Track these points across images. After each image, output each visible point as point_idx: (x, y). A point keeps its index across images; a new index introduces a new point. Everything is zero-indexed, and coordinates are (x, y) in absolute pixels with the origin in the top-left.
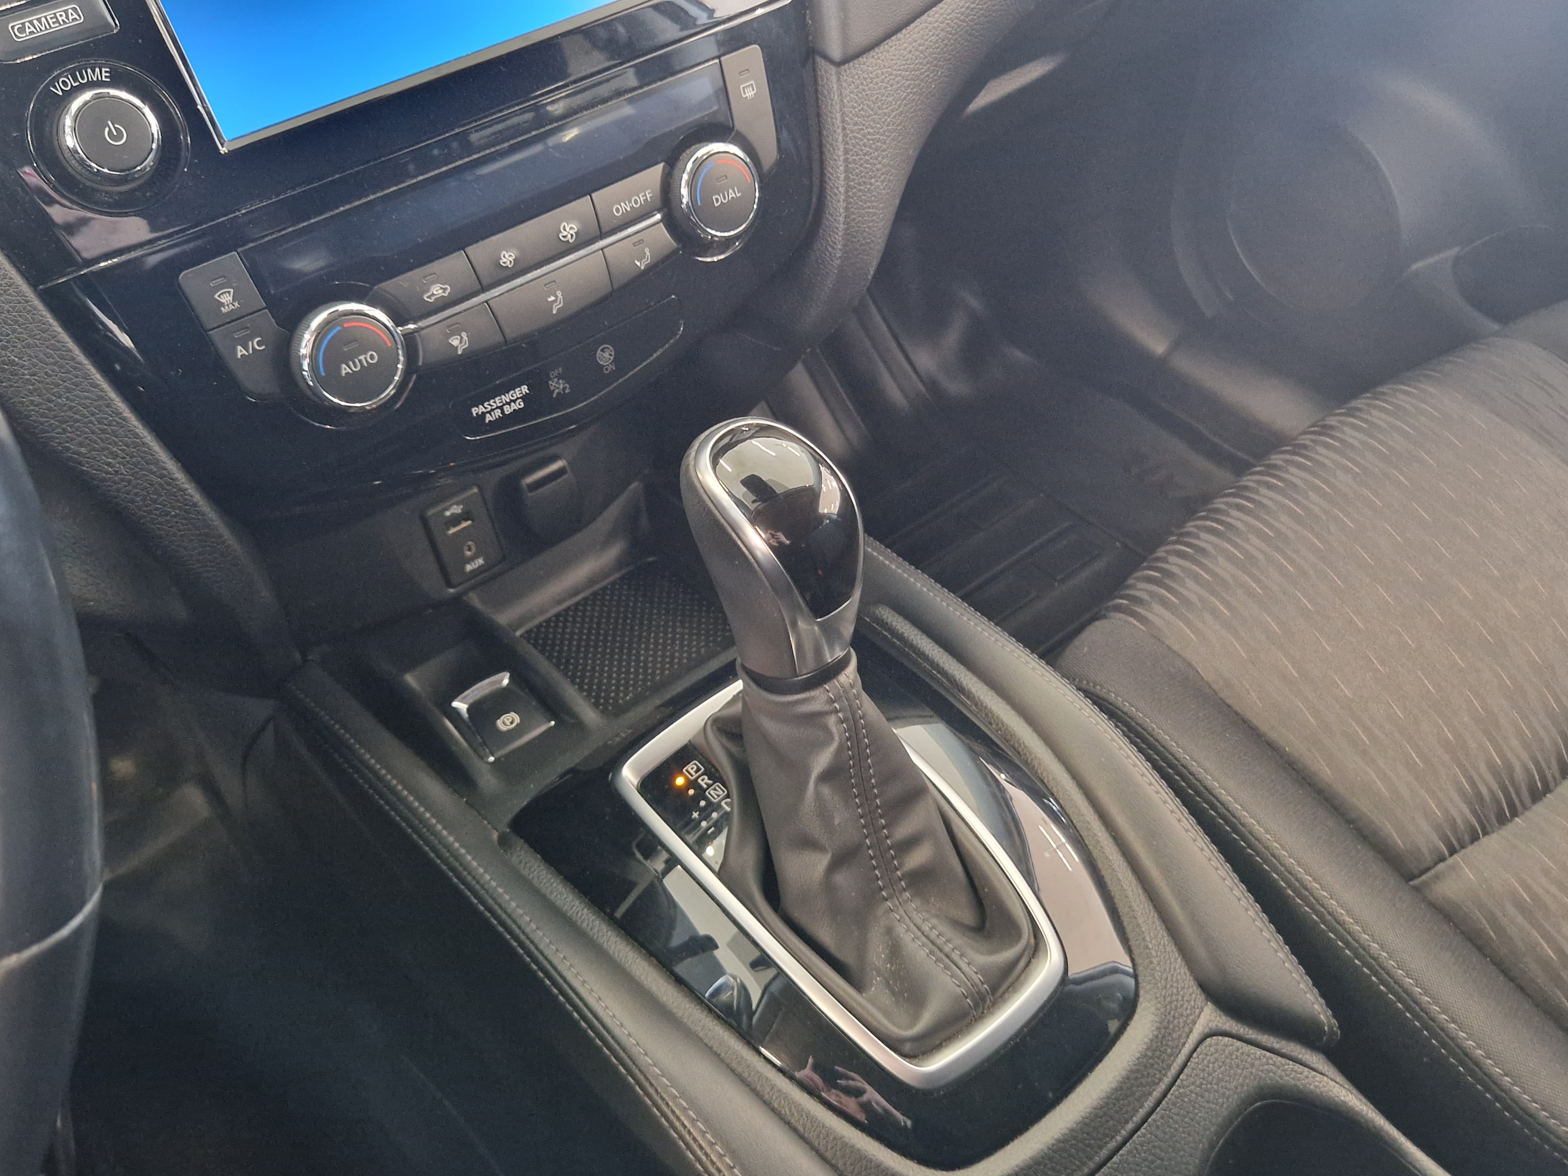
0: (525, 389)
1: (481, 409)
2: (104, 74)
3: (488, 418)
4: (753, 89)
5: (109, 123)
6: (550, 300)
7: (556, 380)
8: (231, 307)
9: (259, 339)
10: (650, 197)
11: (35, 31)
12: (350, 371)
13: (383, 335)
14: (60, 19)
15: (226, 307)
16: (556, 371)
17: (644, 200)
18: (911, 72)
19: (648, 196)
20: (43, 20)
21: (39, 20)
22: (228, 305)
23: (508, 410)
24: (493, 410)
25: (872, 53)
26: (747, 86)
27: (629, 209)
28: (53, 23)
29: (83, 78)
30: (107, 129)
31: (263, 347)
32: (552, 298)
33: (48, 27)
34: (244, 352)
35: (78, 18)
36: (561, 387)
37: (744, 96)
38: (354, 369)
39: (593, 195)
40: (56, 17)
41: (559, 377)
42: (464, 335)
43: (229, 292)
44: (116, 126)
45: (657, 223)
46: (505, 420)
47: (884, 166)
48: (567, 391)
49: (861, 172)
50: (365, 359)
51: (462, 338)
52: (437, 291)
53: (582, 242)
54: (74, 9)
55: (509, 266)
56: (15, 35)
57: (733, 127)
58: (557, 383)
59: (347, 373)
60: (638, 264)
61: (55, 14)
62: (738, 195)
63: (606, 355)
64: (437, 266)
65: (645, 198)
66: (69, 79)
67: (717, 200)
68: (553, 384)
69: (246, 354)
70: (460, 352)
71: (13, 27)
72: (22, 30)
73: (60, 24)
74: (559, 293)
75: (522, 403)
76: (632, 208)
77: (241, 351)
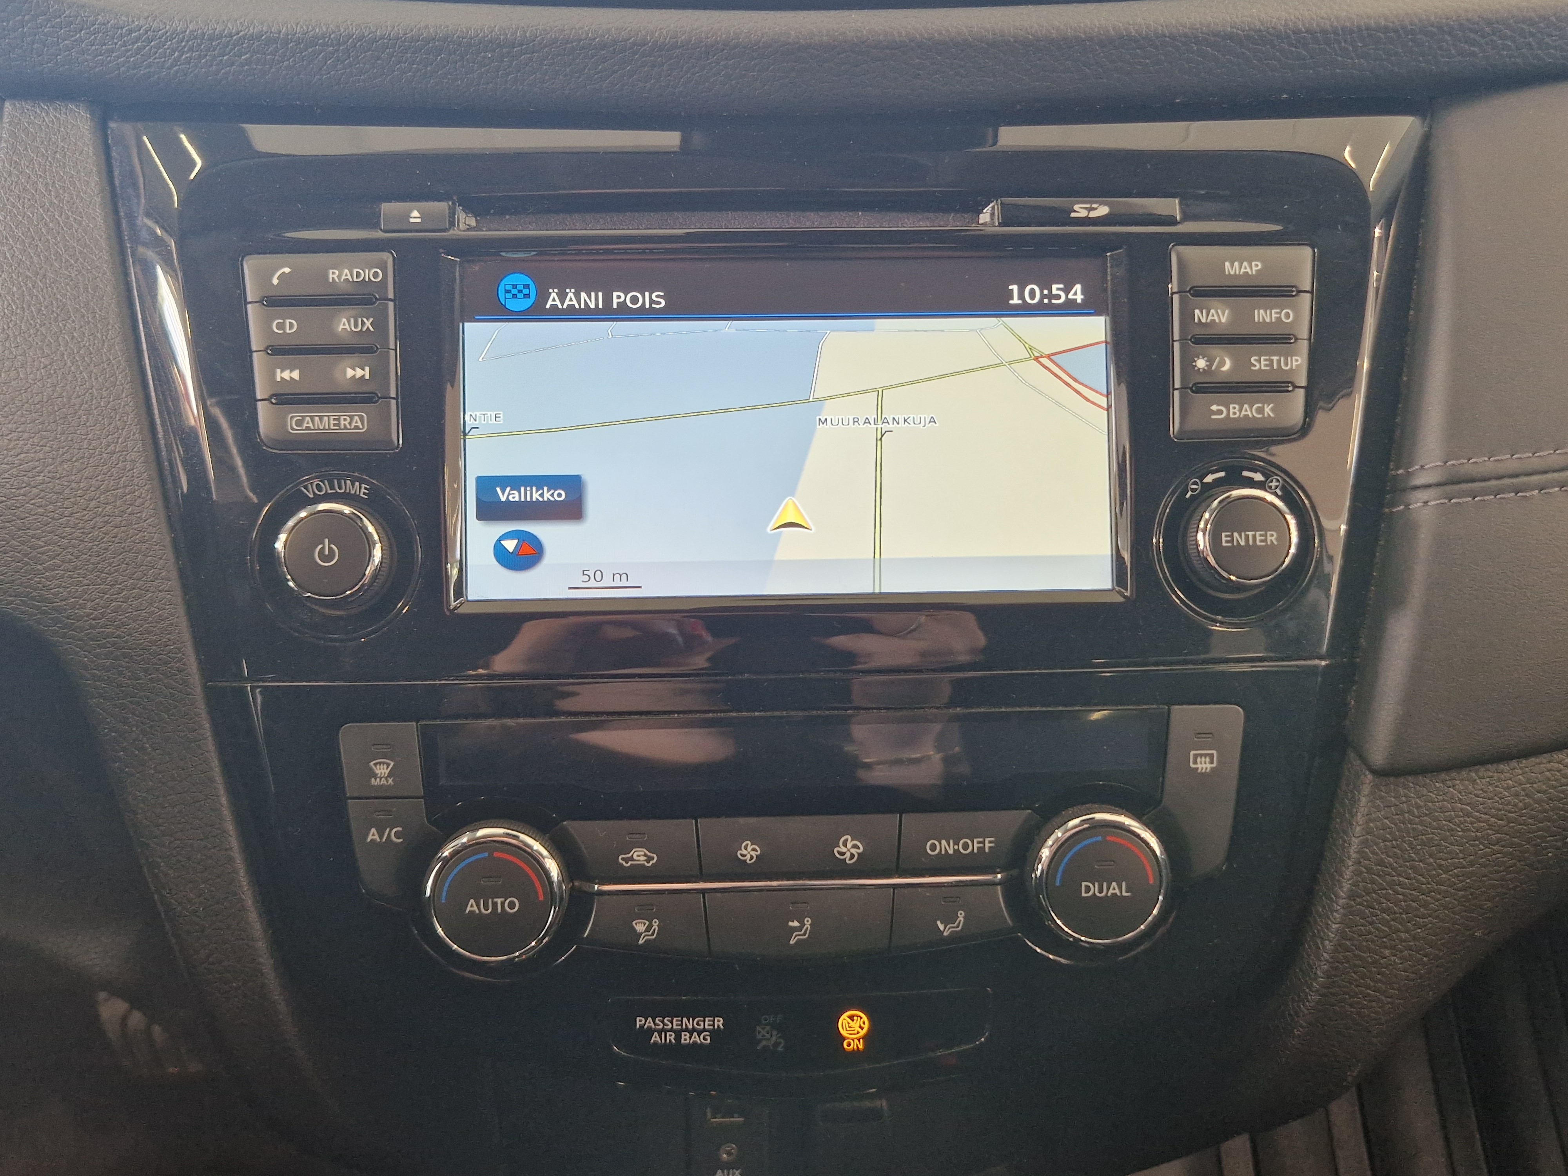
0: (719, 1022)
1: (650, 1023)
2: (363, 490)
3: (655, 1038)
4: (1212, 762)
5: (326, 541)
6: (791, 924)
7: (768, 1028)
8: (383, 782)
9: (400, 829)
10: (990, 848)
11: (312, 428)
12: (477, 911)
13: (538, 885)
14: (342, 422)
15: (378, 780)
16: (773, 1017)
17: (979, 848)
18: (1509, 822)
19: (987, 845)
20: (325, 419)
22: (381, 778)
23: (685, 1038)
24: (666, 1031)
25: (1443, 776)
26: (1201, 755)
27: (951, 852)
28: (334, 425)
29: (340, 488)
30: (321, 546)
31: (400, 840)
32: (796, 924)
33: (327, 427)
34: (377, 837)
35: (361, 427)
36: (773, 1039)
37: (1192, 765)
38: (483, 911)
39: (903, 816)
40: (338, 420)
41: (775, 1026)
42: (656, 924)
43: (388, 765)
44: (333, 546)
45: (994, 884)
46: (677, 1050)
47: (1415, 938)
48: (780, 1048)
49: (1370, 933)
50: (503, 904)
51: (650, 926)
52: (639, 856)
53: (863, 868)
54: (361, 417)
55: (748, 861)
56: (291, 426)
57: (1160, 802)
58: (767, 1032)
59: (472, 912)
60: (941, 927)
61: (339, 416)
62: (1124, 894)
63: (855, 1025)
64: (650, 827)
65: (981, 845)
66: (325, 483)
67: (1088, 889)
68: (762, 1032)
69: (378, 840)
70: (641, 942)
71: (292, 418)
72: (299, 423)
73: (340, 427)
74: (808, 922)
75: (708, 1038)
76: (956, 851)
77: (373, 835)
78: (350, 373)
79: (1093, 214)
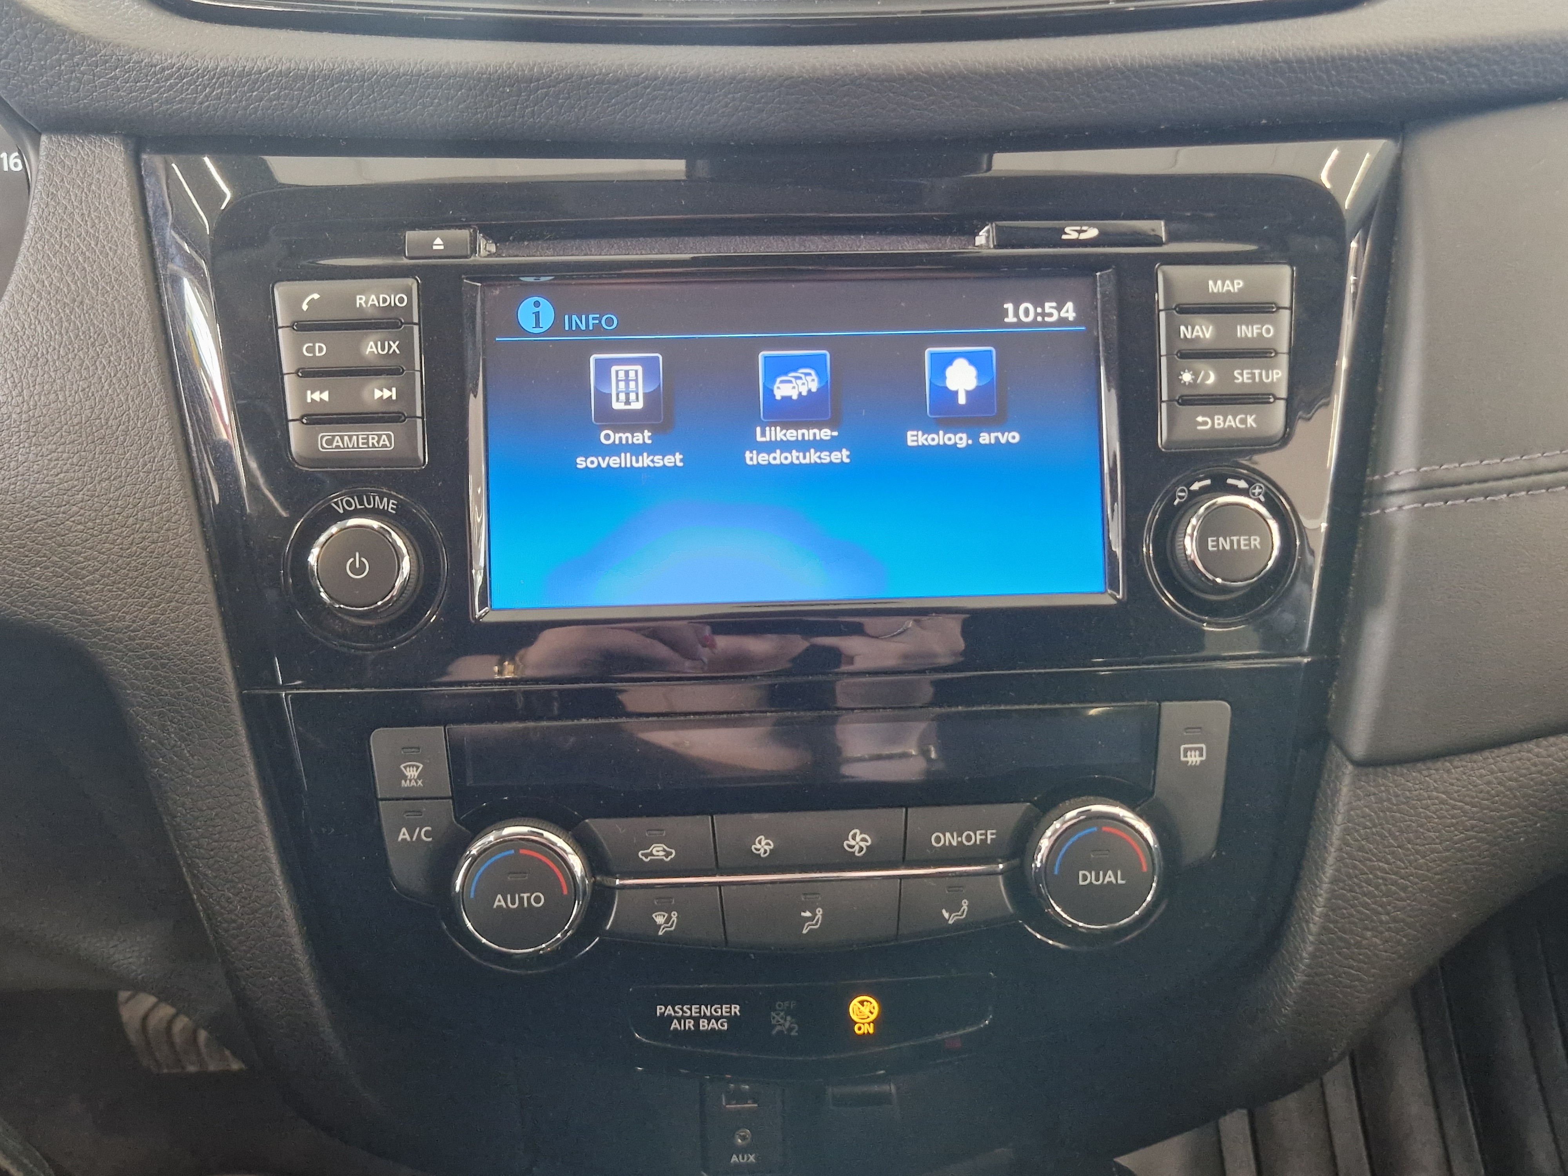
0: (736, 1009)
1: (669, 1011)
2: (391, 505)
3: (675, 1025)
4: (1201, 755)
5: (357, 555)
6: (803, 914)
7: (782, 1014)
8: (413, 783)
9: (429, 828)
10: (992, 839)
11: (342, 446)
12: (504, 906)
13: (562, 880)
14: (371, 441)
15: (408, 781)
16: (787, 1003)
17: (981, 840)
18: (1483, 809)
19: (989, 837)
20: (355, 438)
21: (350, 437)
22: (410, 781)
23: (704, 1025)
24: (685, 1018)
25: (1420, 766)
26: (1191, 749)
27: (955, 844)
28: (363, 444)
29: (369, 504)
30: (352, 560)
31: (430, 839)
32: (808, 914)
33: (356, 446)
34: (407, 837)
35: (388, 445)
36: (787, 1025)
37: (1183, 759)
38: (510, 905)
39: (910, 810)
40: (367, 438)
41: (788, 1012)
42: (674, 916)
43: (418, 768)
44: (363, 559)
45: (996, 874)
46: (696, 1035)
47: (1395, 920)
48: (793, 1033)
49: (1352, 916)
50: (529, 898)
51: (669, 918)
52: (658, 851)
53: (871, 860)
54: (389, 437)
55: (762, 855)
56: (321, 445)
57: (1153, 792)
58: (782, 1018)
59: (500, 907)
60: (946, 915)
61: (368, 435)
62: (1120, 882)
63: (865, 1010)
64: (669, 823)
65: (983, 837)
66: (354, 500)
67: (1085, 878)
68: (776, 1018)
69: (409, 839)
70: (660, 933)
71: (322, 437)
72: (329, 442)
73: (368, 445)
74: (819, 912)
75: (726, 1024)
76: (960, 843)
77: (404, 834)
78: (378, 394)
79: (1083, 236)
